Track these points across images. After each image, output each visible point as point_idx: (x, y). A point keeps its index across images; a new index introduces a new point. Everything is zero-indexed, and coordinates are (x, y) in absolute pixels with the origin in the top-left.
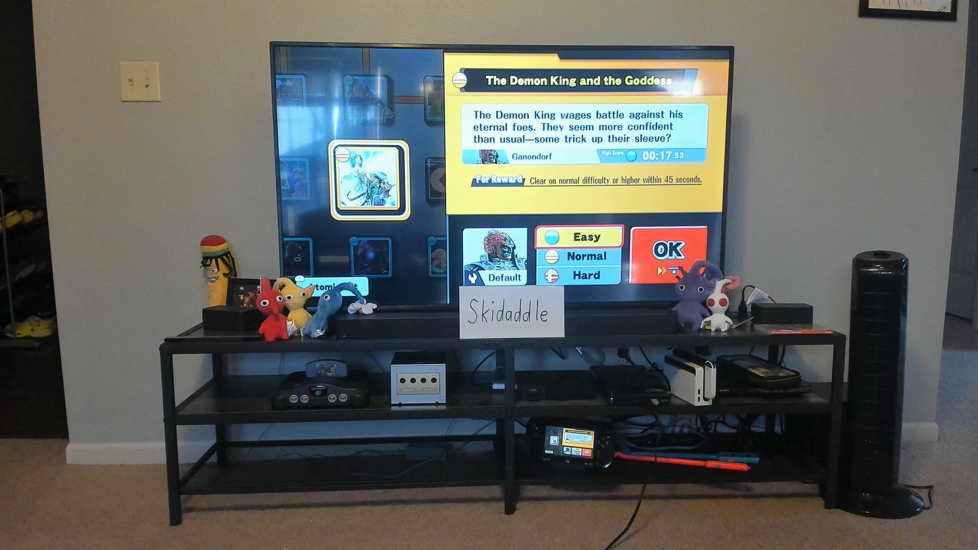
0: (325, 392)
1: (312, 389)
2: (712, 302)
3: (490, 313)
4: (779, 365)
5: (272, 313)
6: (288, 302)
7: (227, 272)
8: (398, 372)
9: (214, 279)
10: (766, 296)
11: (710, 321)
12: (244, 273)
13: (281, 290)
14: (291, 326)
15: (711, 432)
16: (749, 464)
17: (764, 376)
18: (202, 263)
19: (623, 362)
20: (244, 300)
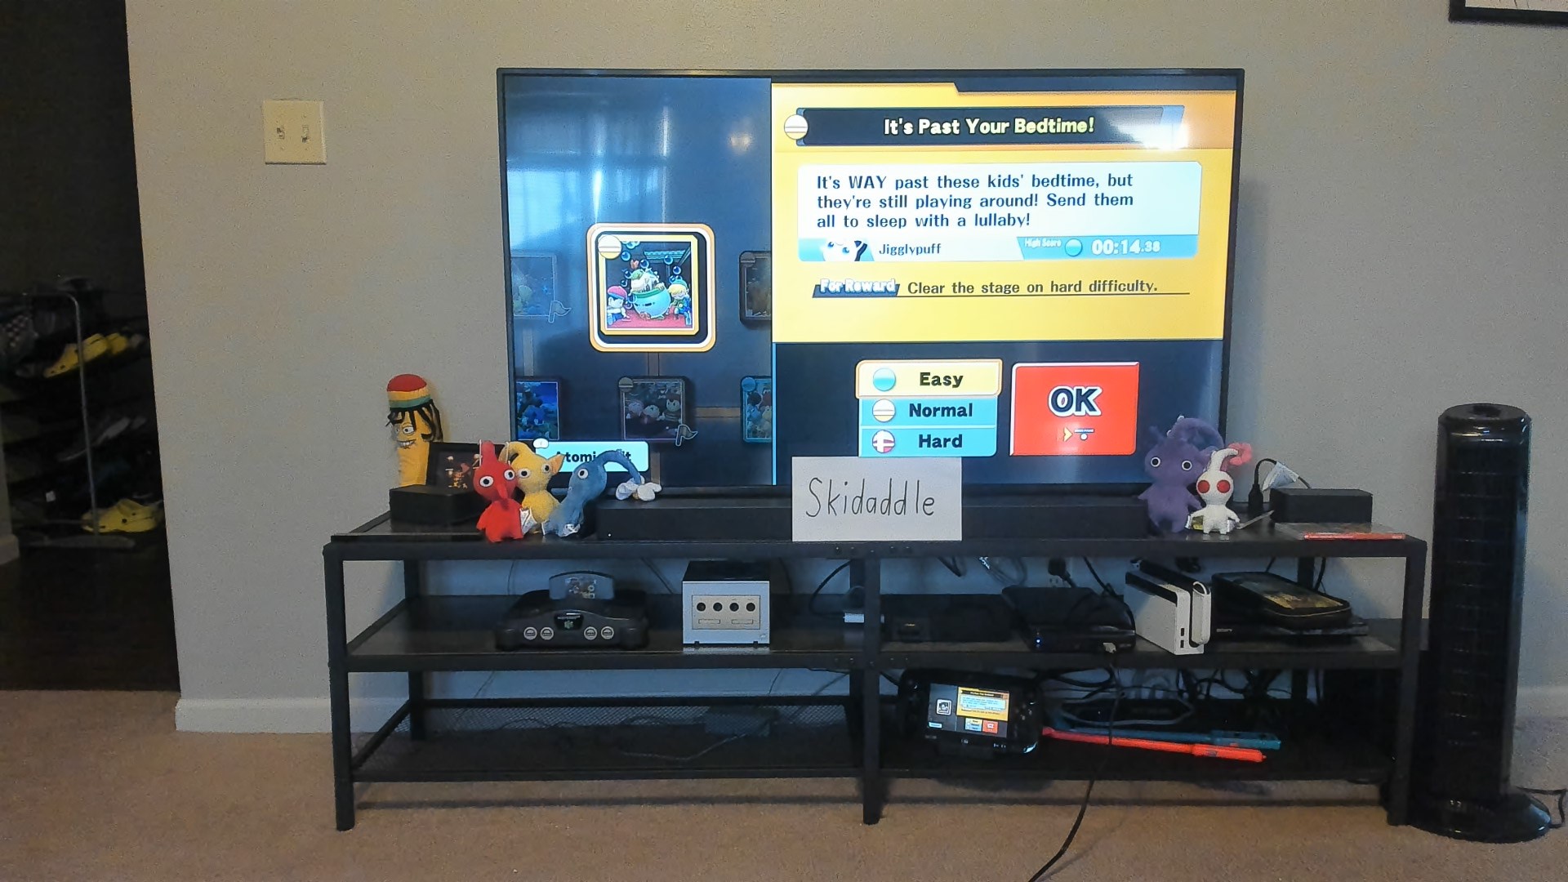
0: (579, 623)
1: (559, 618)
2: (1205, 486)
3: (841, 500)
4: (1316, 591)
5: (498, 497)
6: (522, 480)
7: (428, 432)
8: (694, 592)
9: (408, 444)
10: (1294, 476)
11: (1202, 516)
12: (452, 436)
13: (512, 461)
14: (527, 519)
15: (1202, 697)
16: (1264, 751)
17: (1288, 606)
18: (389, 417)
19: (1057, 582)
20: (453, 476)
